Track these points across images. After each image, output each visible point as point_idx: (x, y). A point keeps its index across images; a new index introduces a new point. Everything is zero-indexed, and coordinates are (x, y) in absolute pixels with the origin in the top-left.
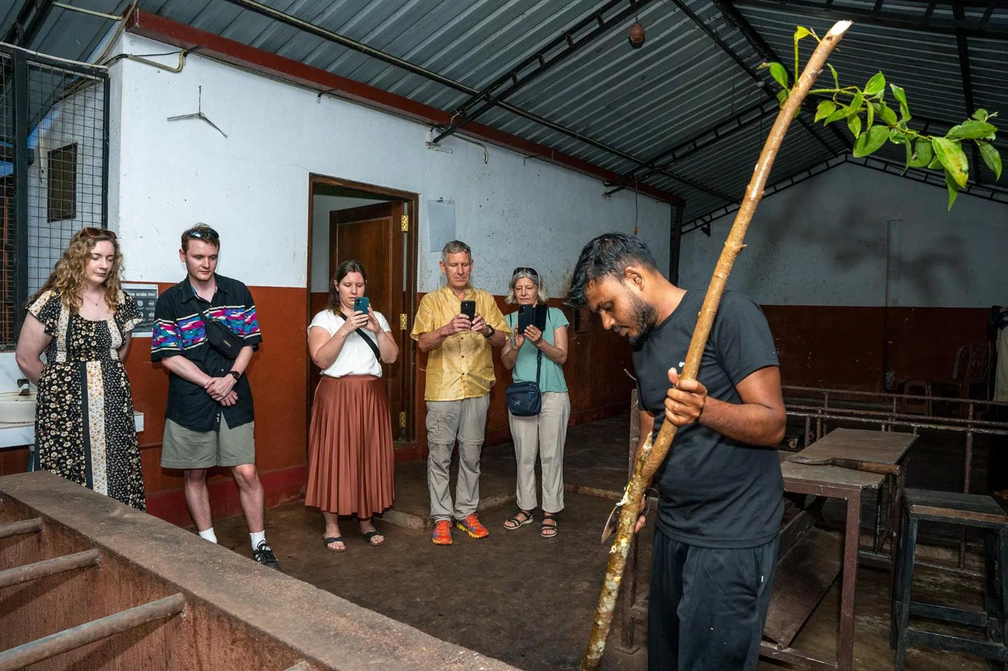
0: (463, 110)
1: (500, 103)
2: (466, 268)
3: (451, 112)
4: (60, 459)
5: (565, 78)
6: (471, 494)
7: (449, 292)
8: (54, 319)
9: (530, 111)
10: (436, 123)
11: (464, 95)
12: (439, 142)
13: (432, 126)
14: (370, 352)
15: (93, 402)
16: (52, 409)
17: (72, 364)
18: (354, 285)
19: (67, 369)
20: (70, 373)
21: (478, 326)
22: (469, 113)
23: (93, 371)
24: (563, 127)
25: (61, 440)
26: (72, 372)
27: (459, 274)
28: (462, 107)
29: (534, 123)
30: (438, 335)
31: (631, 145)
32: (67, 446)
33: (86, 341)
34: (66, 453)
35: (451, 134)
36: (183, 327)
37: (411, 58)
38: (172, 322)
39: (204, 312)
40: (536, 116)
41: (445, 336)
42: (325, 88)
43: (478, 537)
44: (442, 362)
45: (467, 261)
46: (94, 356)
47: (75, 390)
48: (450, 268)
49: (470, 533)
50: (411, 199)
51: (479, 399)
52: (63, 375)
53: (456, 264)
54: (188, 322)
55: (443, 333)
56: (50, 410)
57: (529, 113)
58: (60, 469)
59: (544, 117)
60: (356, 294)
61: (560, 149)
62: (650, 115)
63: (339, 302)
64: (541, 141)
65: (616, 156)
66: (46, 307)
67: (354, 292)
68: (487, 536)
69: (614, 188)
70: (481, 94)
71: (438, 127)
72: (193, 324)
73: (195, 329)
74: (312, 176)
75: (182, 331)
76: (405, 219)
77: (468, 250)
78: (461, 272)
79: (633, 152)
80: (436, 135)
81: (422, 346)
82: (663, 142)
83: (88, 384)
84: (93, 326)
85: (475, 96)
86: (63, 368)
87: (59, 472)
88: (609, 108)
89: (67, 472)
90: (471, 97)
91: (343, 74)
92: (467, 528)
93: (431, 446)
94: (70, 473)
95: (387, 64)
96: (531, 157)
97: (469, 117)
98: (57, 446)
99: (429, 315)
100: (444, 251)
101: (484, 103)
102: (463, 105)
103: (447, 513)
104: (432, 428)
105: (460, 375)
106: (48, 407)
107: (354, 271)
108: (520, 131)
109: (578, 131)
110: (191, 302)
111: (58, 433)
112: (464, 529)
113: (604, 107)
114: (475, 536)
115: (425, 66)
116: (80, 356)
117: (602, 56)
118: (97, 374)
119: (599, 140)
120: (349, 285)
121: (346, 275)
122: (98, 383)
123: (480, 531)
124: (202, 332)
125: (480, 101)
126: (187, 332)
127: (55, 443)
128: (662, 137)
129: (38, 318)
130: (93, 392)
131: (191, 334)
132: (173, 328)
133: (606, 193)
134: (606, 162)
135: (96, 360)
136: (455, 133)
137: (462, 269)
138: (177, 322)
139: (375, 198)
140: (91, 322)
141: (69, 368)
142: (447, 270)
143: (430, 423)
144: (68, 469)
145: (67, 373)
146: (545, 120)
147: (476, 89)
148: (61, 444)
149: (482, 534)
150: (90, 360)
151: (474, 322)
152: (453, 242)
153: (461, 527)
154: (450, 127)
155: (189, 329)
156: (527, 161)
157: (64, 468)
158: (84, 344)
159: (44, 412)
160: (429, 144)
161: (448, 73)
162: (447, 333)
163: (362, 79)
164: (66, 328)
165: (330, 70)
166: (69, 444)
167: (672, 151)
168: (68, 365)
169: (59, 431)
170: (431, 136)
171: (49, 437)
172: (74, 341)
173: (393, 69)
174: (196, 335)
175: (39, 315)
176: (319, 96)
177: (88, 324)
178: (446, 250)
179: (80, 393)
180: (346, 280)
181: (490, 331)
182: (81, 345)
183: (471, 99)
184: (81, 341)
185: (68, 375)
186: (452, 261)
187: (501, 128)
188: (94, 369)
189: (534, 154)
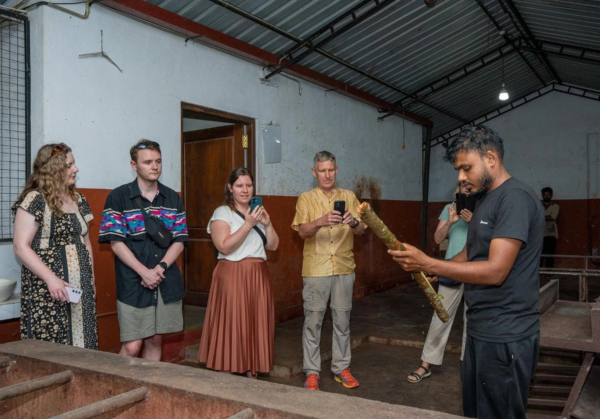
0: (290, 54)
1: (319, 49)
2: (332, 173)
3: (280, 55)
4: (48, 325)
5: (365, 29)
6: (343, 351)
7: (320, 192)
8: (42, 211)
9: (335, 55)
10: (267, 63)
11: (291, 41)
12: (269, 79)
13: (264, 66)
14: (260, 240)
15: (72, 277)
16: (40, 285)
17: (53, 249)
18: (245, 186)
19: (50, 253)
20: (53, 255)
21: (348, 220)
22: (295, 56)
23: (71, 252)
24: (356, 67)
25: (48, 310)
26: (54, 255)
27: (326, 178)
28: (289, 52)
29: (337, 63)
30: (314, 226)
31: (401, 80)
32: (53, 314)
33: (66, 227)
34: (53, 320)
35: (279, 73)
36: (128, 218)
37: (257, 13)
38: (120, 213)
39: (145, 209)
40: (339, 58)
41: (320, 227)
42: (192, 34)
43: (350, 387)
44: (315, 247)
45: (333, 167)
46: (71, 240)
47: (57, 269)
48: (320, 173)
49: (344, 384)
50: (249, 122)
51: (346, 276)
52: (47, 258)
53: (324, 170)
54: (133, 215)
55: (319, 225)
56: (38, 286)
57: (334, 56)
58: (49, 333)
59: (344, 59)
60: (247, 193)
61: (351, 83)
62: (416, 59)
63: (233, 201)
64: (339, 78)
65: (390, 89)
66: (33, 202)
67: (246, 191)
68: (358, 387)
69: (386, 114)
70: (305, 40)
71: (269, 67)
72: (137, 217)
73: (138, 220)
74: (183, 104)
75: (127, 220)
76: (245, 138)
77: (334, 158)
78: (328, 177)
79: (402, 85)
80: (267, 73)
81: (301, 234)
82: (424, 78)
83: (68, 263)
84: (69, 216)
85: (299, 43)
86: (46, 252)
87: (48, 335)
88: (392, 52)
89: (55, 336)
90: (297, 43)
91: (205, 24)
92: (341, 380)
93: (306, 313)
94: (57, 336)
95: (240, 16)
96: (331, 90)
97: (294, 59)
98: (46, 314)
99: (305, 210)
100: (314, 160)
101: (306, 49)
102: (289, 50)
103: (316, 369)
104: (307, 298)
105: (330, 257)
106: (37, 285)
107: (244, 175)
108: (325, 70)
109: (366, 70)
110: (136, 199)
111: (46, 304)
112: (339, 381)
113: (388, 51)
114: (348, 386)
115: (266, 19)
116: (60, 241)
117: (394, 12)
118: (74, 254)
119: (379, 77)
120: (240, 186)
121: (237, 178)
122: (75, 261)
123: (352, 382)
124: (143, 223)
125: (303, 47)
126: (131, 222)
127: (44, 312)
128: (425, 74)
129: (28, 211)
130: (73, 269)
131: (135, 224)
132: (120, 219)
133: (379, 118)
134: (381, 94)
135: (72, 244)
136: (282, 73)
137: (329, 174)
138: (124, 214)
139: (225, 122)
140: (66, 214)
141: (52, 252)
142: (317, 174)
143: (306, 294)
144: (55, 333)
145: (50, 256)
146: (345, 61)
147: (301, 37)
148: (48, 313)
149: (353, 385)
150: (68, 244)
151: (344, 217)
152: (321, 153)
153: (337, 379)
154: (278, 67)
155: (133, 220)
156: (328, 94)
157: (52, 332)
158: (65, 230)
159: (32, 289)
160: (262, 80)
161: (282, 25)
162: (322, 224)
163: (218, 28)
164: (50, 219)
165: (197, 20)
166: (55, 312)
167: (431, 85)
168: (51, 249)
169: (47, 302)
170: (264, 74)
171: (38, 308)
172: (57, 228)
173: (243, 21)
174: (139, 225)
175: (29, 208)
176: (186, 41)
177: (65, 215)
178: (316, 159)
179: (62, 270)
180: (238, 182)
181: (356, 222)
182: (63, 231)
183: (297, 45)
184: (63, 228)
185: (51, 257)
186: (321, 168)
187: (311, 68)
188: (71, 250)
189: (334, 88)
